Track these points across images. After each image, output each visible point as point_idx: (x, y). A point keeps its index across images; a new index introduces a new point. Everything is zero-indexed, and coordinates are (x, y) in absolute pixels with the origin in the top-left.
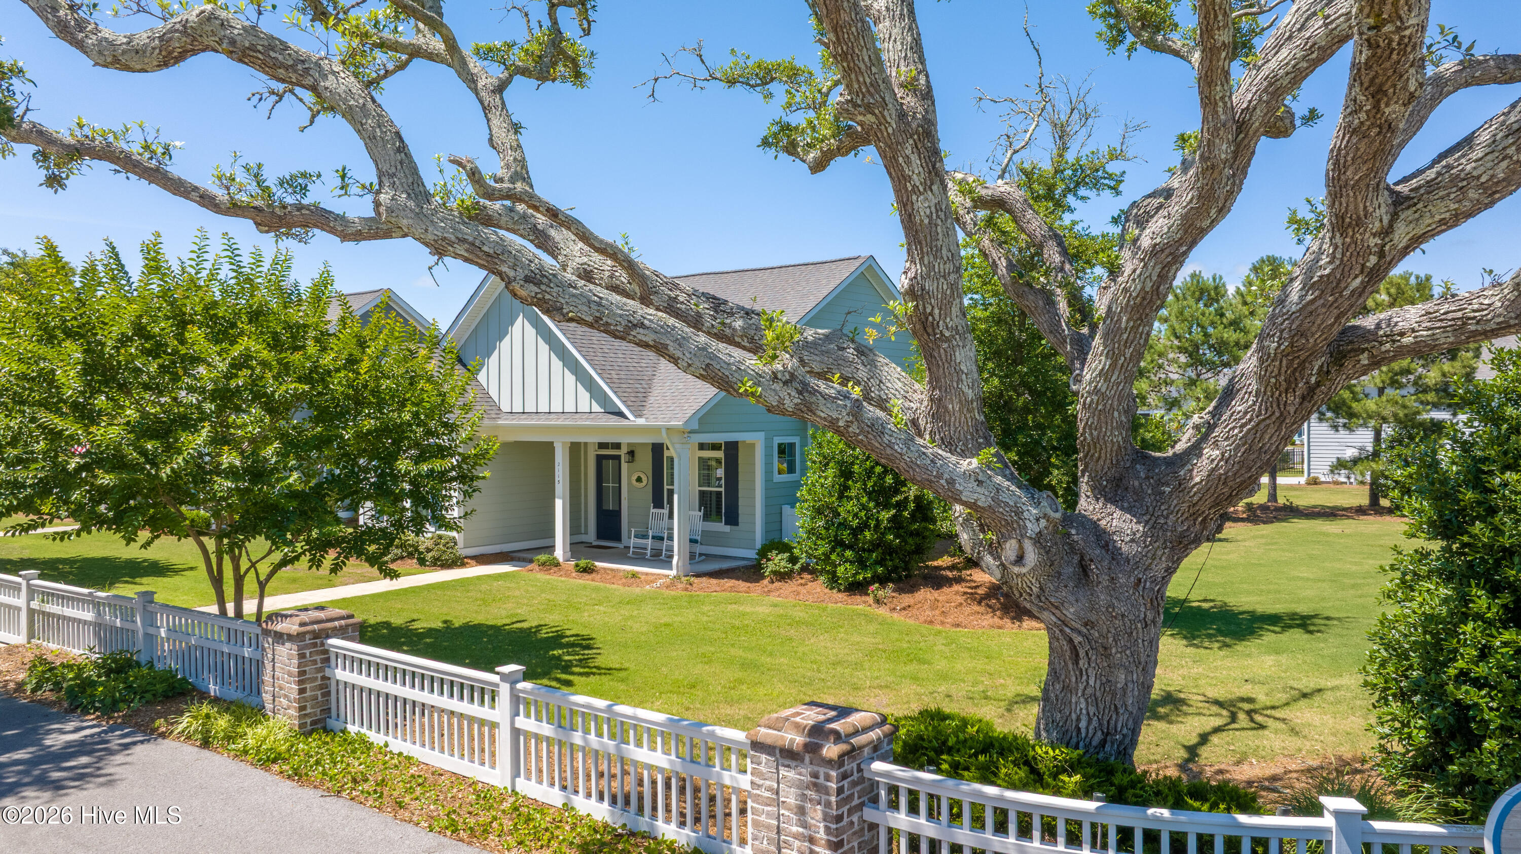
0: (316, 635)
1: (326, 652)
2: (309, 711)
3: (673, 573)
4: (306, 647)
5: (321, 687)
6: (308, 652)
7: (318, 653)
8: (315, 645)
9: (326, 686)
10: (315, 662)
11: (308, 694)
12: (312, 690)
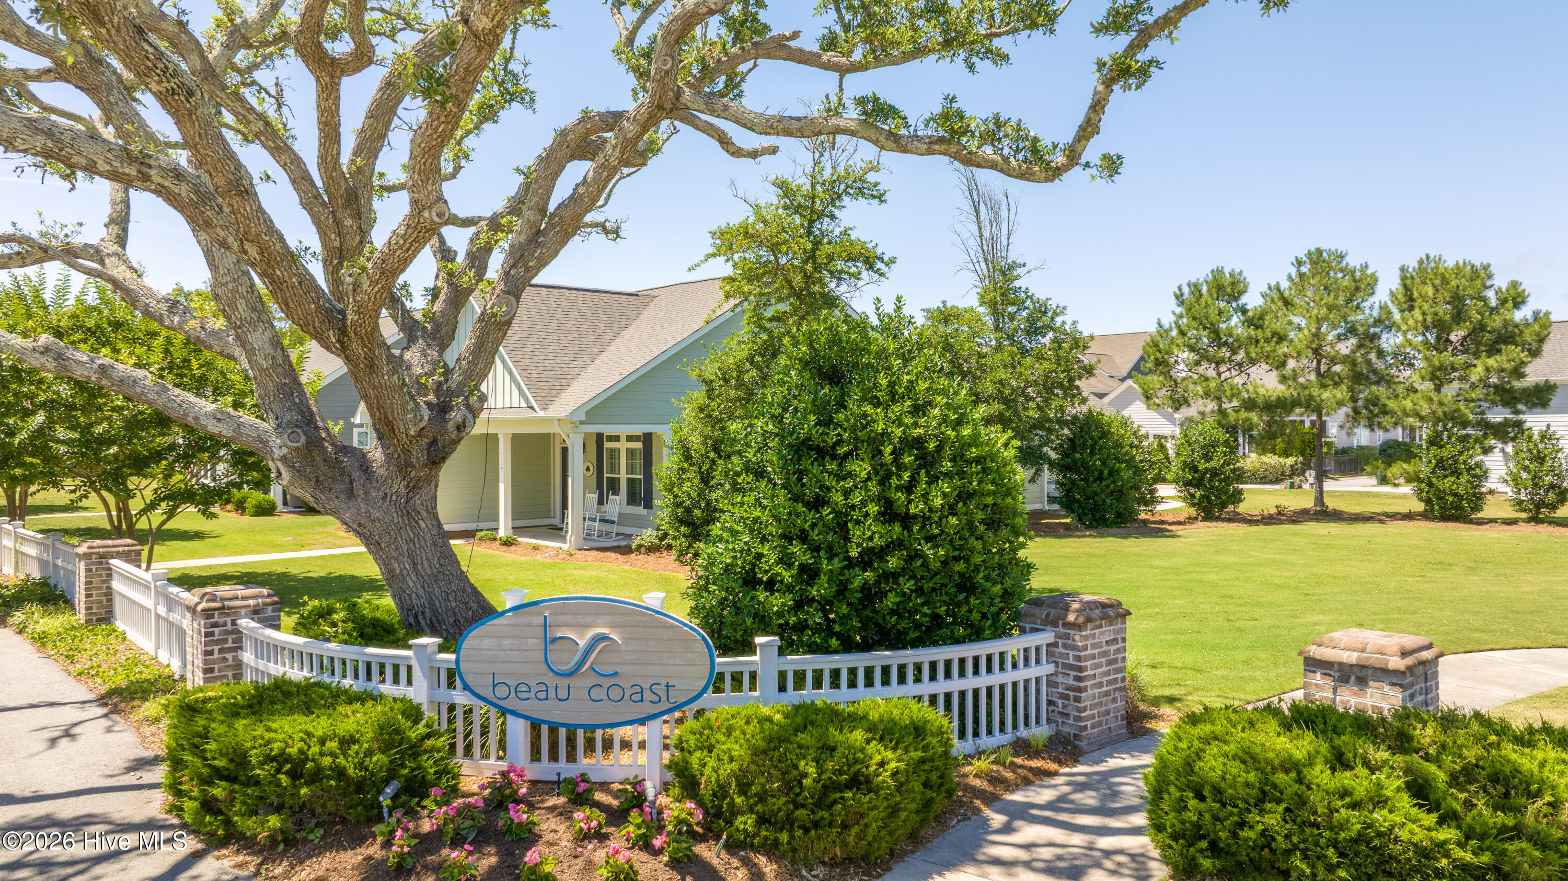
0: (102, 556)
1: (110, 569)
2: (94, 610)
3: (565, 547)
4: (93, 564)
5: (106, 594)
6: (94, 568)
7: (103, 569)
8: (101, 563)
9: (109, 593)
10: (101, 576)
11: (94, 598)
12: (97, 595)
